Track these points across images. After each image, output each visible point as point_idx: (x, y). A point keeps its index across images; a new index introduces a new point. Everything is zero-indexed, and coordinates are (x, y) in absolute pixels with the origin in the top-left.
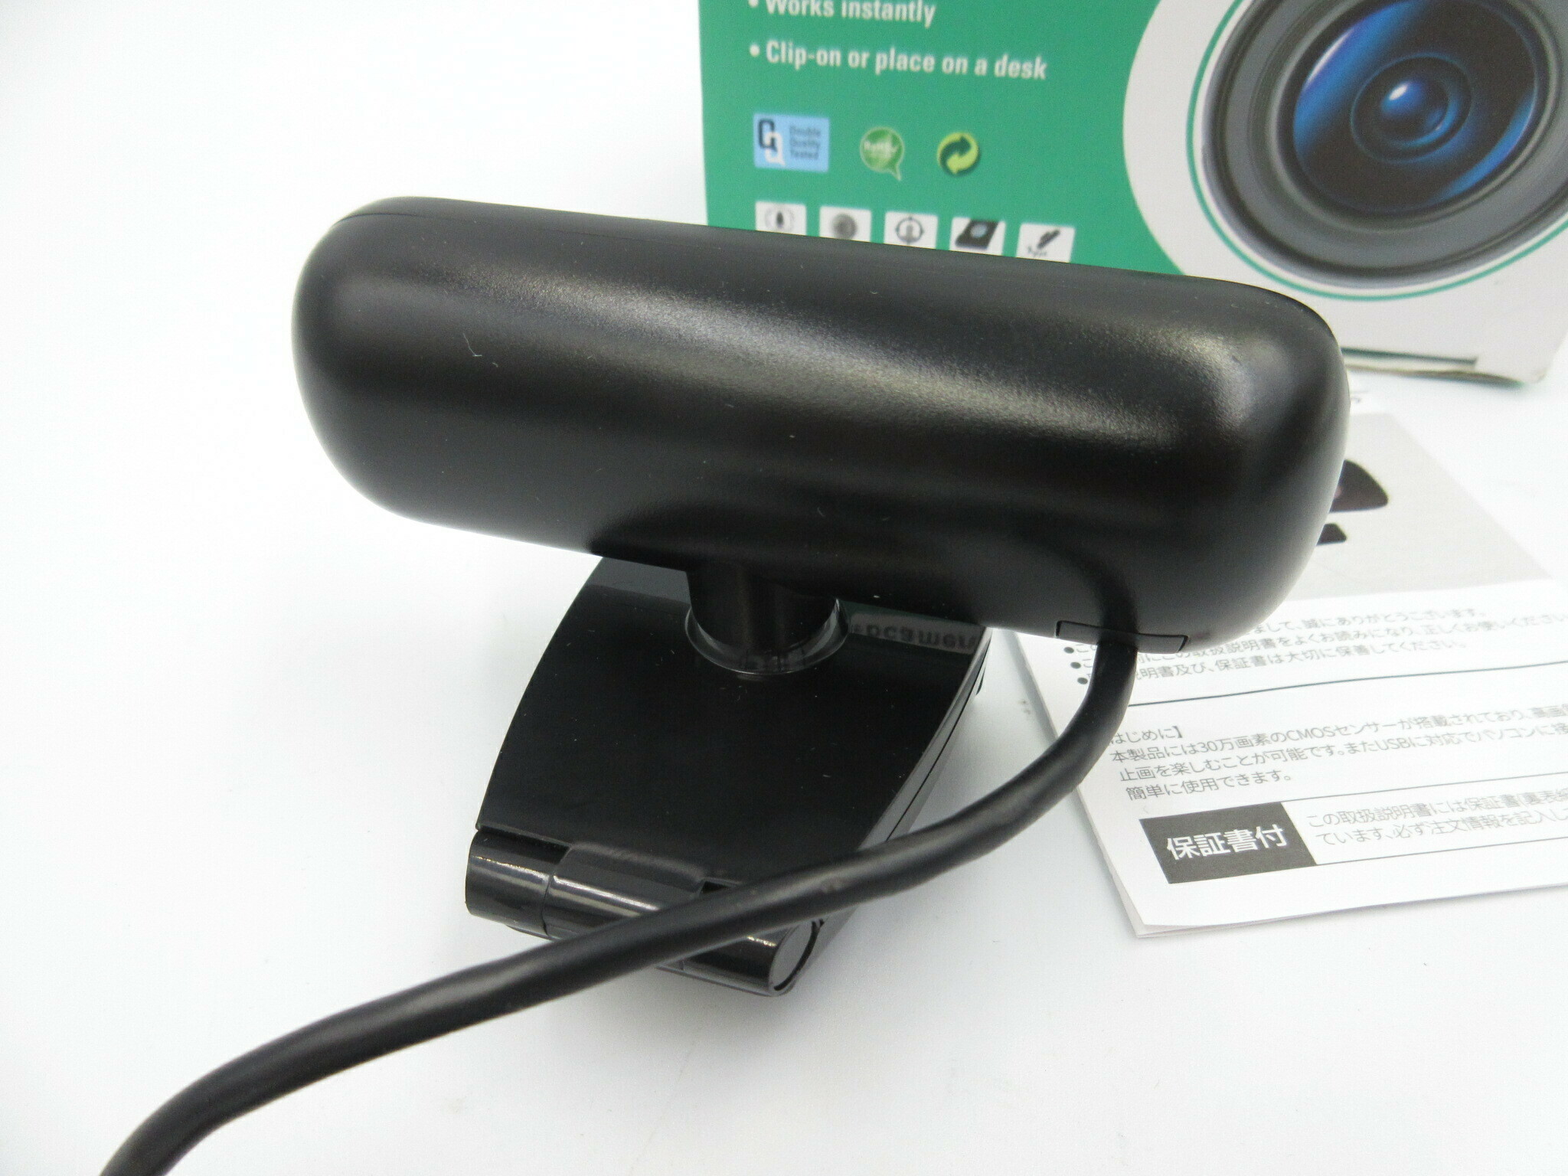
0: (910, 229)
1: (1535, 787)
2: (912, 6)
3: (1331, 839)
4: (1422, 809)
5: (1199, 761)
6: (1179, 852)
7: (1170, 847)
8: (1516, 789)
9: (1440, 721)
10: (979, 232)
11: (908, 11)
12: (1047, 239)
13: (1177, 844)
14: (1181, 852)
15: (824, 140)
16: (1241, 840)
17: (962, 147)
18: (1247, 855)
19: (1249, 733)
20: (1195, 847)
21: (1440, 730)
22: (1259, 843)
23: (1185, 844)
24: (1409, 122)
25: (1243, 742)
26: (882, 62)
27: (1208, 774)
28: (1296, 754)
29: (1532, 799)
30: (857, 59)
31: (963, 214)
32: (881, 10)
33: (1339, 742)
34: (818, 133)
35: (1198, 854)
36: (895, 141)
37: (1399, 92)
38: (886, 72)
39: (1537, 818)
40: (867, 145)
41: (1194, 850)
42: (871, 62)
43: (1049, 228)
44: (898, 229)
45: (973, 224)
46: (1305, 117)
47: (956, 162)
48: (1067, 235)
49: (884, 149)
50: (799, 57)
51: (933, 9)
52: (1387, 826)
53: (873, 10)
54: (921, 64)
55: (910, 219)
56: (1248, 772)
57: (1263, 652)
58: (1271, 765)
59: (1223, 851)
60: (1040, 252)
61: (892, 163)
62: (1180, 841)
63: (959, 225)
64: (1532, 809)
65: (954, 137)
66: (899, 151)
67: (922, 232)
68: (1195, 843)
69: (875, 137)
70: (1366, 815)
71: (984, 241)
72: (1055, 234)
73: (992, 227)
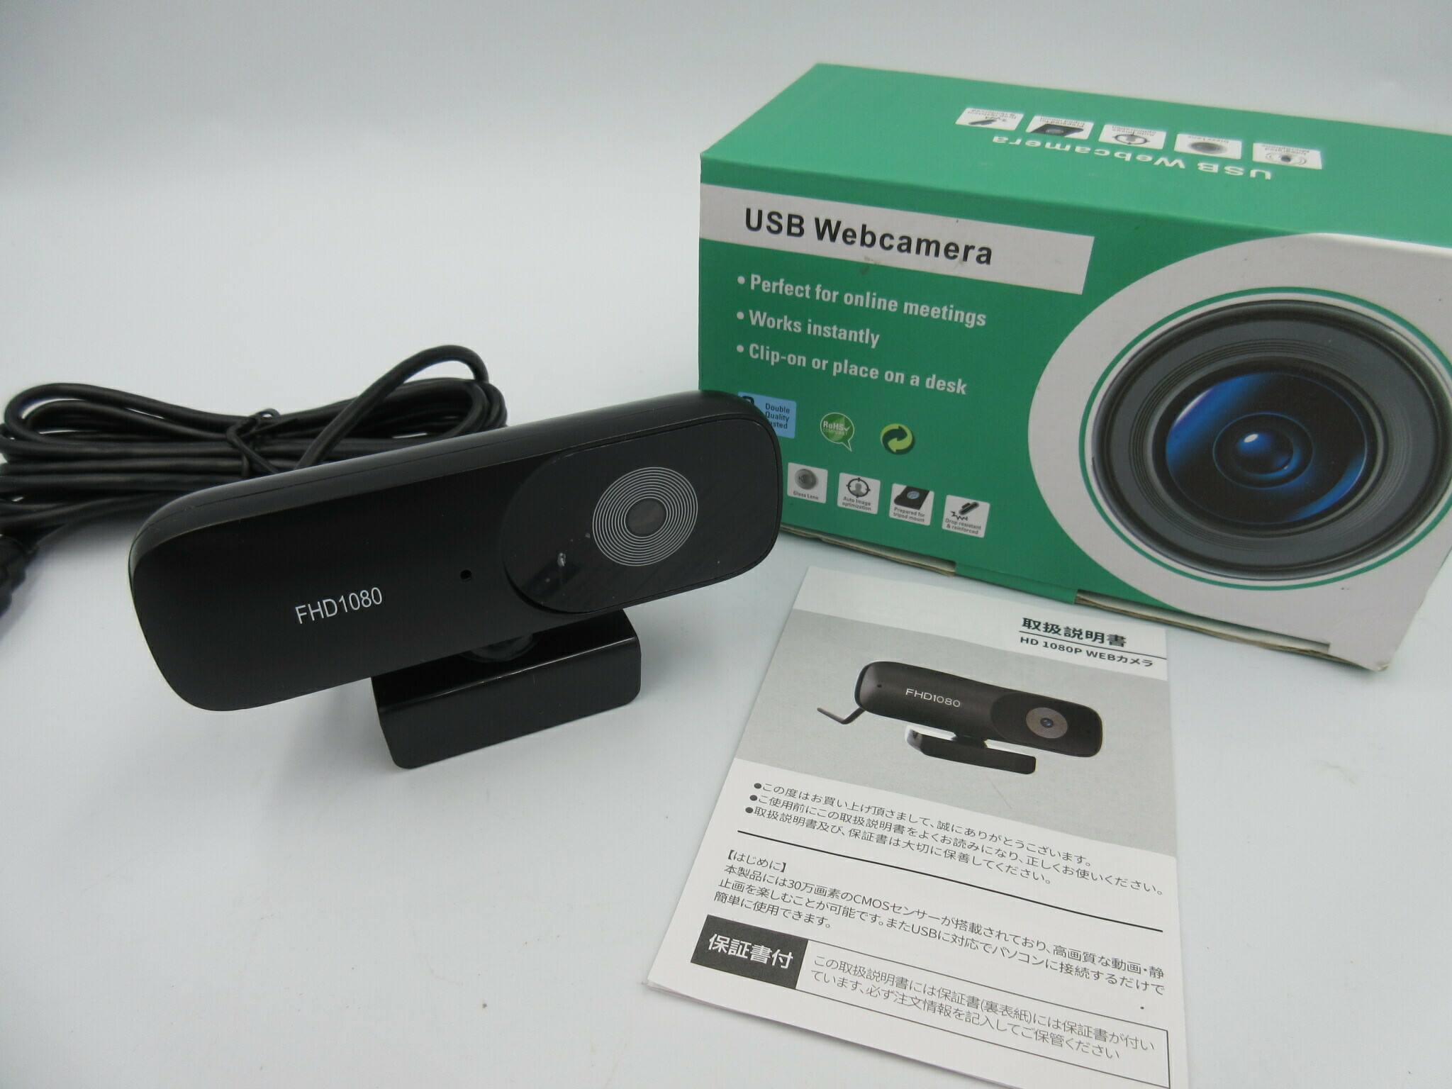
0: (858, 487)
1: (1000, 999)
2: (861, 333)
3: (820, 977)
4: (902, 982)
5: (779, 892)
6: (714, 945)
7: (712, 940)
8: (984, 995)
9: (974, 928)
10: (913, 496)
11: (858, 335)
12: (967, 509)
13: (718, 940)
14: (716, 945)
15: (792, 415)
16: (761, 954)
17: (900, 434)
18: (757, 964)
19: (829, 887)
20: (728, 946)
21: (969, 935)
22: (770, 960)
23: (722, 942)
24: (1259, 461)
25: (821, 891)
26: (837, 368)
27: (779, 903)
28: (848, 913)
29: (991, 1007)
30: (819, 364)
31: (900, 482)
32: (837, 333)
33: (885, 916)
34: (788, 411)
35: (726, 952)
36: (847, 423)
37: (1251, 438)
38: (840, 375)
39: (982, 1020)
40: (826, 423)
41: (725, 948)
42: (830, 367)
43: (971, 501)
44: (849, 486)
45: (908, 490)
46: (1173, 447)
47: (895, 444)
48: (984, 508)
49: (839, 428)
50: (774, 357)
51: (878, 336)
52: (866, 984)
53: (832, 331)
54: (869, 373)
55: (859, 479)
56: (806, 912)
57: (891, 834)
58: (826, 913)
59: (743, 956)
60: (962, 516)
61: (845, 439)
62: (721, 939)
63: (898, 489)
64: (984, 1014)
65: (895, 426)
66: (850, 432)
67: (868, 490)
68: (730, 944)
69: (831, 419)
70: (859, 971)
71: (917, 504)
72: (975, 505)
73: (924, 494)
